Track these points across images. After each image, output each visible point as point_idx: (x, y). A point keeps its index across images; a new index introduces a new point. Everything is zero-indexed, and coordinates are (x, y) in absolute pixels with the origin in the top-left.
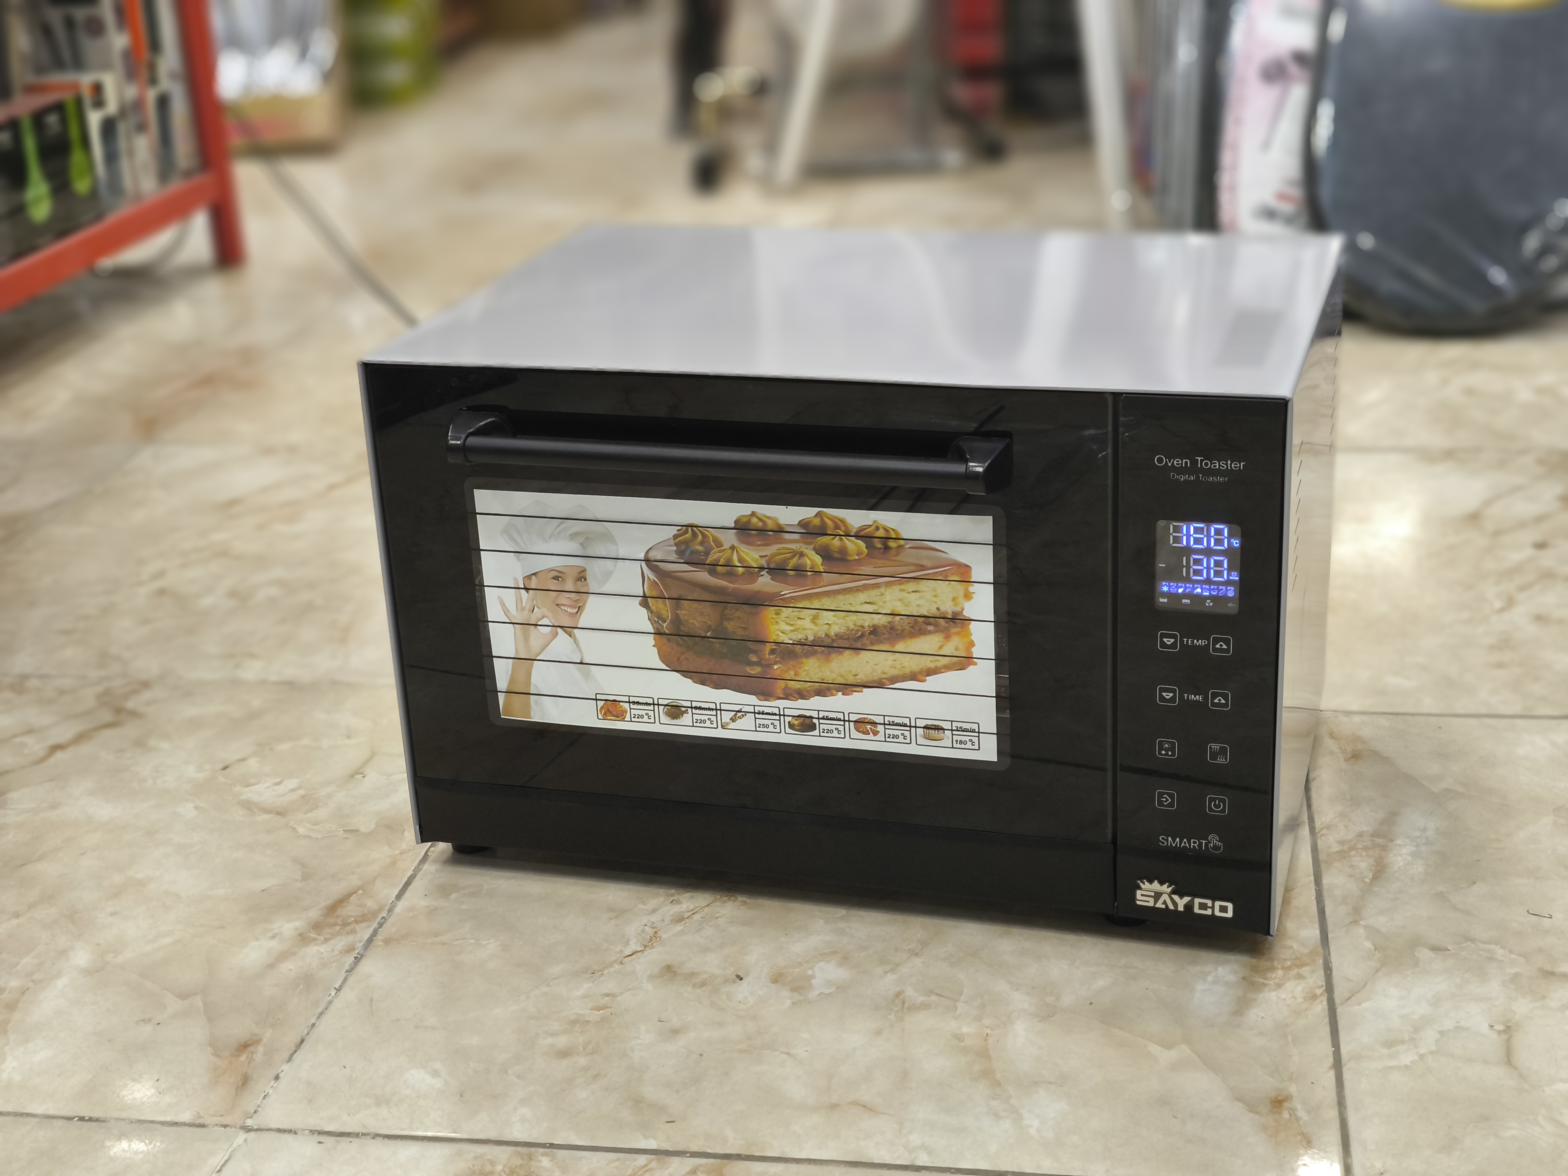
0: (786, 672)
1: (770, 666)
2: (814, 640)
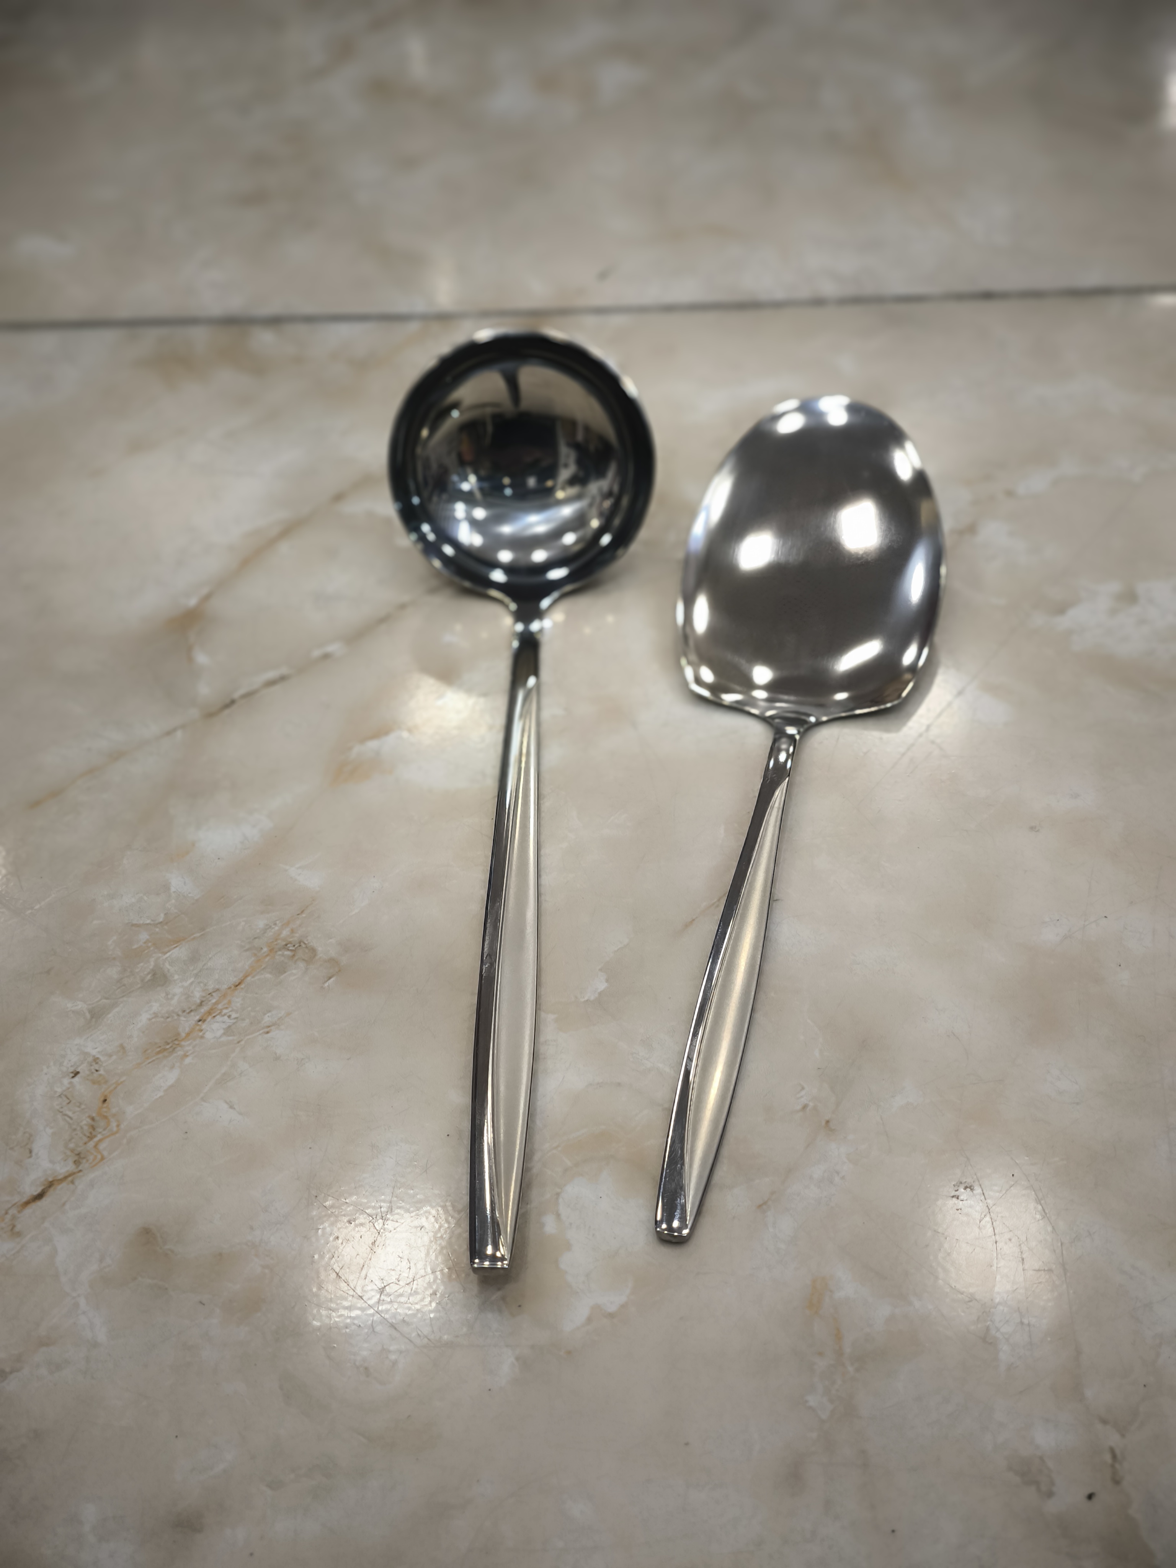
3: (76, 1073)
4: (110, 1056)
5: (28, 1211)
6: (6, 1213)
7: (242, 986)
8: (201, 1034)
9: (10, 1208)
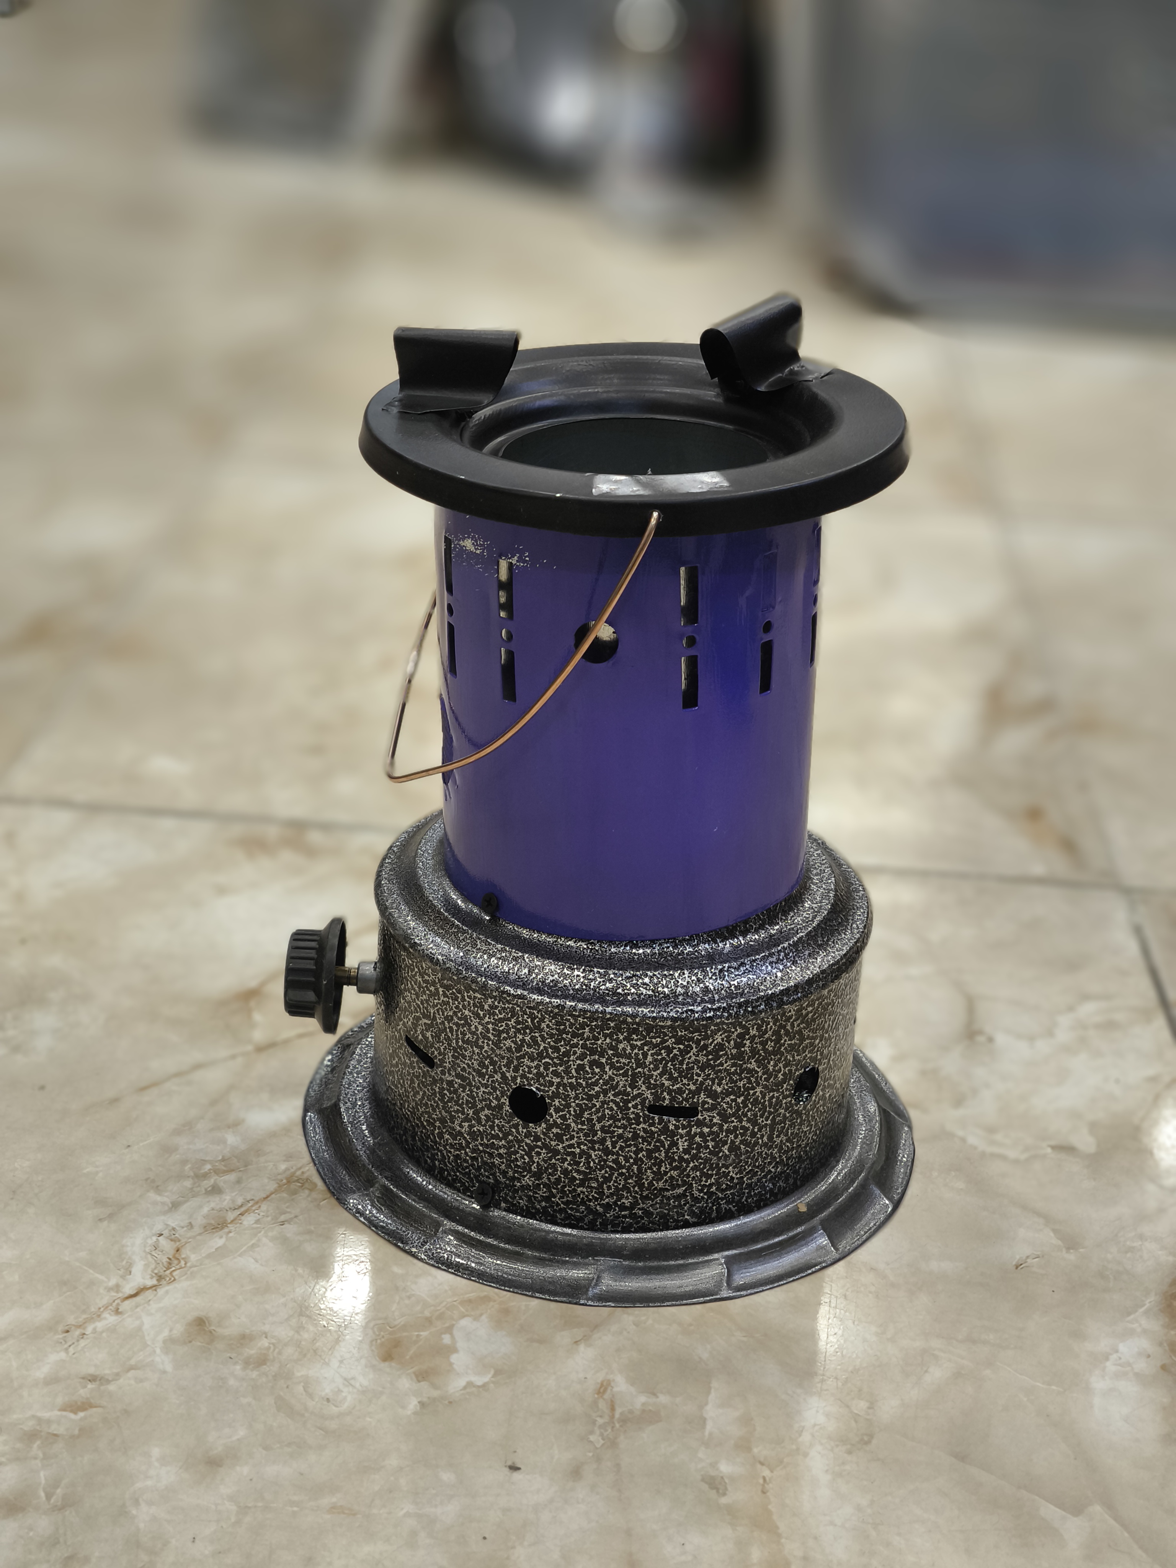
3: (161, 1235)
4: (183, 1227)
5: (127, 1302)
6: (114, 1301)
7: (269, 1199)
8: (240, 1222)
9: (115, 1300)
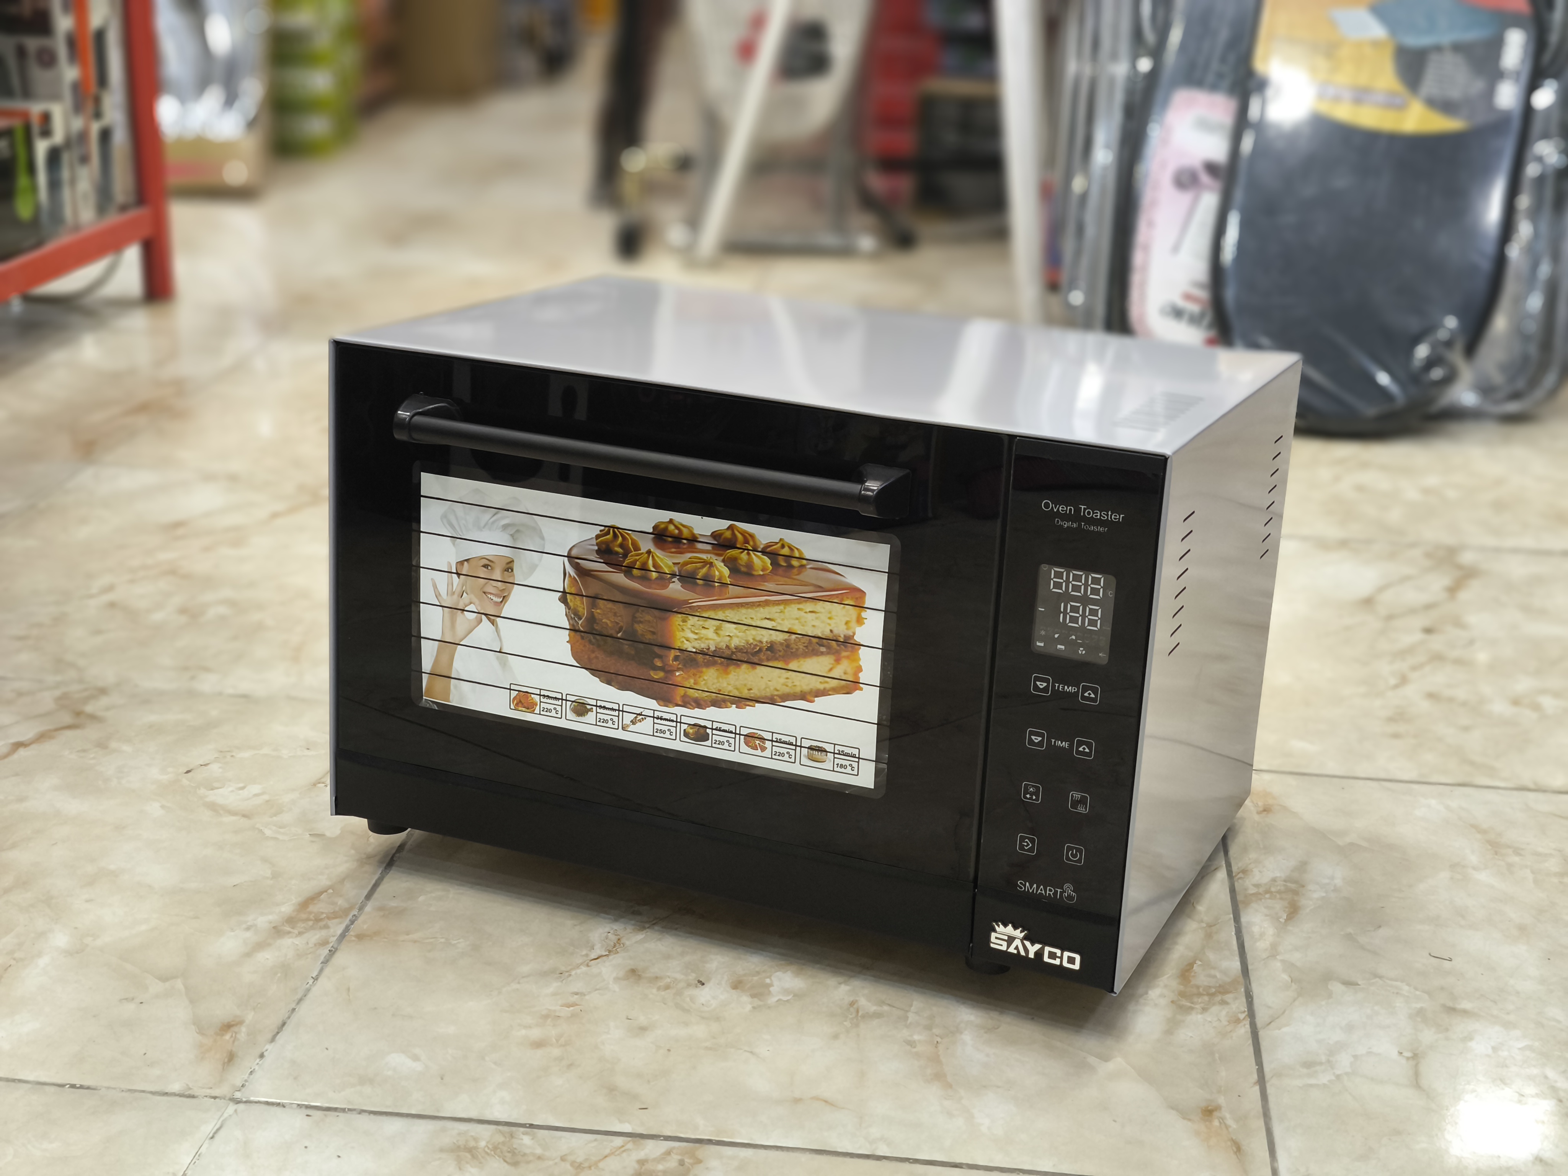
0: (687, 679)
1: (672, 672)
2: (715, 650)
